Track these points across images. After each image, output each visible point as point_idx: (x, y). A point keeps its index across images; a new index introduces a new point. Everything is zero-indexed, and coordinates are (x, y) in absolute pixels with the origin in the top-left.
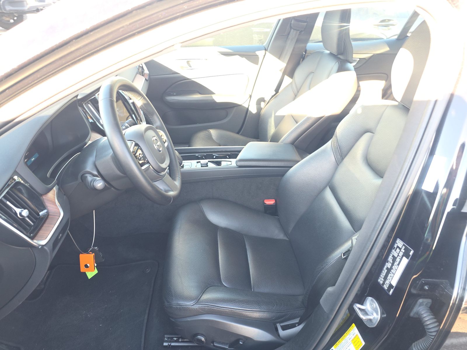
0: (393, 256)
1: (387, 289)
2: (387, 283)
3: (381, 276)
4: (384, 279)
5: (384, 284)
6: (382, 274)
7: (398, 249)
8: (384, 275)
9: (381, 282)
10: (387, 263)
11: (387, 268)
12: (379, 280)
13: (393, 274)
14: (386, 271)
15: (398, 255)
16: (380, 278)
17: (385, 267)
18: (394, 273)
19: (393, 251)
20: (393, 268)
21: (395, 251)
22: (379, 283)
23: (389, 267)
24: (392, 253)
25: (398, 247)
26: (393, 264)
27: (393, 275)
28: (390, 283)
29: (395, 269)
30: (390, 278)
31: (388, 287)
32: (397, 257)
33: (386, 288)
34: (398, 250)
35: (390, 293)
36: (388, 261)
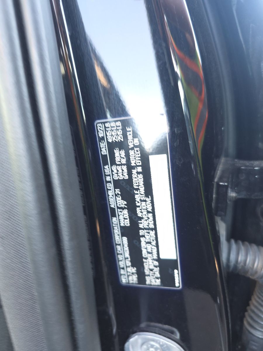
0: (117, 184)
1: (162, 282)
2: (152, 267)
3: (121, 264)
4: (133, 266)
5: (141, 276)
6: (120, 257)
7: (117, 152)
8: (127, 255)
9: (134, 279)
10: (114, 219)
11: (125, 231)
12: (124, 280)
13: (152, 229)
14: (125, 239)
15: (130, 168)
16: (122, 272)
17: (117, 232)
18: (152, 226)
19: (107, 169)
20: (140, 215)
21: (113, 163)
22: (129, 288)
23: (127, 223)
24: (108, 179)
25: (112, 146)
26: (132, 207)
27: (152, 233)
28: (159, 260)
29: (145, 212)
30: (149, 247)
31: (159, 276)
32: (130, 174)
33: (158, 282)
34: (119, 155)
35: (177, 284)
36: (113, 210)
